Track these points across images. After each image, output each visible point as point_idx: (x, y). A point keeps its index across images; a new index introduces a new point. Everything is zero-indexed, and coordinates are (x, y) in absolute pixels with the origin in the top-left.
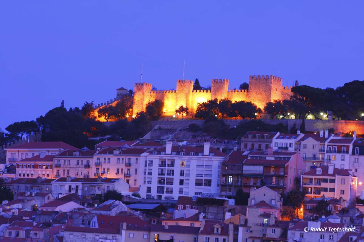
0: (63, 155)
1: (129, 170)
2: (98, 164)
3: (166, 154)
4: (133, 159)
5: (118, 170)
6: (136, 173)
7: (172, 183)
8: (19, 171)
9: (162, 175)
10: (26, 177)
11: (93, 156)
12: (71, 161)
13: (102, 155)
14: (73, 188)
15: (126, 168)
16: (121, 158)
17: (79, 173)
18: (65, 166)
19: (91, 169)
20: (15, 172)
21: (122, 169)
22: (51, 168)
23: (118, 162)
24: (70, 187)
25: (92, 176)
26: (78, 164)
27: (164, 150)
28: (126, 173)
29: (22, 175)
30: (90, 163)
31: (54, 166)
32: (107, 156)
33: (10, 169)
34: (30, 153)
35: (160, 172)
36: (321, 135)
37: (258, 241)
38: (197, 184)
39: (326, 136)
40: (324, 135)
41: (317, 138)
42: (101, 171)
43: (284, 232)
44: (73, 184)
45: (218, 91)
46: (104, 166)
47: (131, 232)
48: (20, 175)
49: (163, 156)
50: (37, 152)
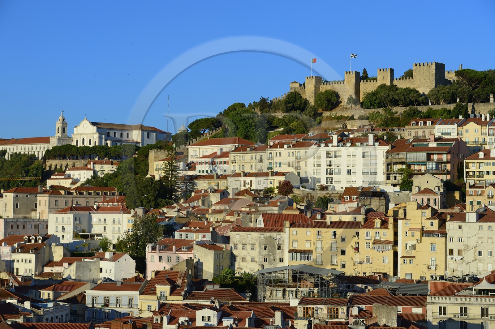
0: (237, 150)
1: (299, 163)
3: (333, 146)
4: (301, 152)
5: (289, 163)
6: (306, 166)
7: (339, 173)
8: (199, 167)
9: (330, 166)
10: (205, 174)
11: (265, 150)
12: (245, 156)
13: (274, 149)
14: (247, 183)
15: (297, 161)
16: (291, 151)
17: (253, 168)
18: (240, 162)
19: (264, 163)
20: (194, 169)
21: (293, 163)
22: (228, 164)
23: (289, 156)
24: (245, 181)
25: (266, 171)
26: (252, 159)
27: (331, 142)
28: (297, 166)
30: (263, 158)
31: (230, 162)
32: (278, 150)
33: (191, 166)
34: (210, 149)
35: (328, 163)
36: (483, 119)
37: (418, 234)
38: (363, 174)
39: (488, 120)
40: (486, 119)
41: (478, 121)
42: (273, 166)
43: (442, 224)
44: (248, 179)
45: (384, 79)
46: (276, 160)
47: (294, 230)
48: (200, 172)
49: (330, 148)
50: (216, 149)
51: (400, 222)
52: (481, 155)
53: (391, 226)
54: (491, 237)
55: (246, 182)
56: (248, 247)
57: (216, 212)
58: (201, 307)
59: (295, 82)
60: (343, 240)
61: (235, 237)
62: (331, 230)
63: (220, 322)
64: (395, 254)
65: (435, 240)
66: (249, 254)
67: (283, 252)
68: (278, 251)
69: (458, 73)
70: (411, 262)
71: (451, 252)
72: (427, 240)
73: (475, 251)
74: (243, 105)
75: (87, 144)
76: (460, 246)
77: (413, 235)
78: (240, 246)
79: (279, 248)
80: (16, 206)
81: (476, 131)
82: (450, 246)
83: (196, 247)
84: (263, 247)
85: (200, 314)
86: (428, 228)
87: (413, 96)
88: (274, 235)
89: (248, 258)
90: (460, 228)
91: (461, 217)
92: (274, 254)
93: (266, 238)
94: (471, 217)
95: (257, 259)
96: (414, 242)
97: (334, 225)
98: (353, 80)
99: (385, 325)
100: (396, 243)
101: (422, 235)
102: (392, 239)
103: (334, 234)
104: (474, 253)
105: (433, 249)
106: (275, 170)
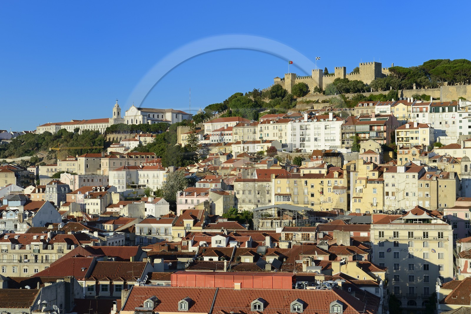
0: (238, 125)
1: (281, 133)
2: (261, 131)
3: (304, 122)
4: (283, 126)
5: (274, 134)
6: (286, 136)
7: (309, 140)
8: (212, 138)
9: (303, 135)
10: (216, 142)
11: (257, 125)
12: (244, 130)
13: (264, 125)
15: (280, 132)
16: (275, 126)
17: (249, 137)
18: (240, 133)
19: (256, 134)
20: (209, 139)
21: (277, 133)
22: (232, 135)
23: (274, 129)
24: (243, 147)
25: (258, 139)
26: (248, 131)
27: (303, 118)
28: (279, 135)
29: (214, 141)
30: (256, 131)
32: (266, 125)
33: (206, 137)
34: (219, 125)
35: (302, 134)
36: (408, 101)
37: (364, 182)
38: (326, 140)
39: (412, 101)
40: (410, 101)
41: (406, 103)
42: (263, 135)
43: (381, 174)
44: (246, 146)
45: (339, 74)
46: (265, 132)
47: (278, 180)
48: (212, 141)
49: (302, 123)
50: (224, 125)
51: (351, 173)
52: (407, 126)
53: (345, 176)
54: (415, 183)
55: (245, 147)
56: (247, 192)
57: (223, 168)
58: (215, 234)
59: (277, 78)
60: (312, 186)
61: (238, 186)
62: (303, 180)
63: (228, 244)
64: (349, 196)
65: (376, 185)
66: (247, 197)
67: (271, 196)
68: (267, 195)
69: (391, 70)
70: (360, 201)
71: (387, 194)
72: (370, 186)
73: (404, 192)
74: (242, 94)
75: (135, 123)
76: (393, 189)
77: (361, 182)
78: (241, 192)
79: (268, 193)
80: (87, 166)
81: (404, 109)
82: (387, 189)
83: (210, 193)
84: (257, 192)
85: (214, 239)
86: (371, 177)
87: (359, 86)
88: (265, 184)
89: (247, 200)
90: (393, 177)
91: (393, 170)
92: (265, 197)
93: (259, 186)
94: (401, 169)
95: (253, 201)
96: (362, 187)
97: (306, 176)
98: (318, 76)
99: (342, 245)
100: (349, 188)
101: (367, 182)
102: (346, 186)
103: (306, 182)
104: (403, 194)
105: (375, 192)
106: (264, 139)
